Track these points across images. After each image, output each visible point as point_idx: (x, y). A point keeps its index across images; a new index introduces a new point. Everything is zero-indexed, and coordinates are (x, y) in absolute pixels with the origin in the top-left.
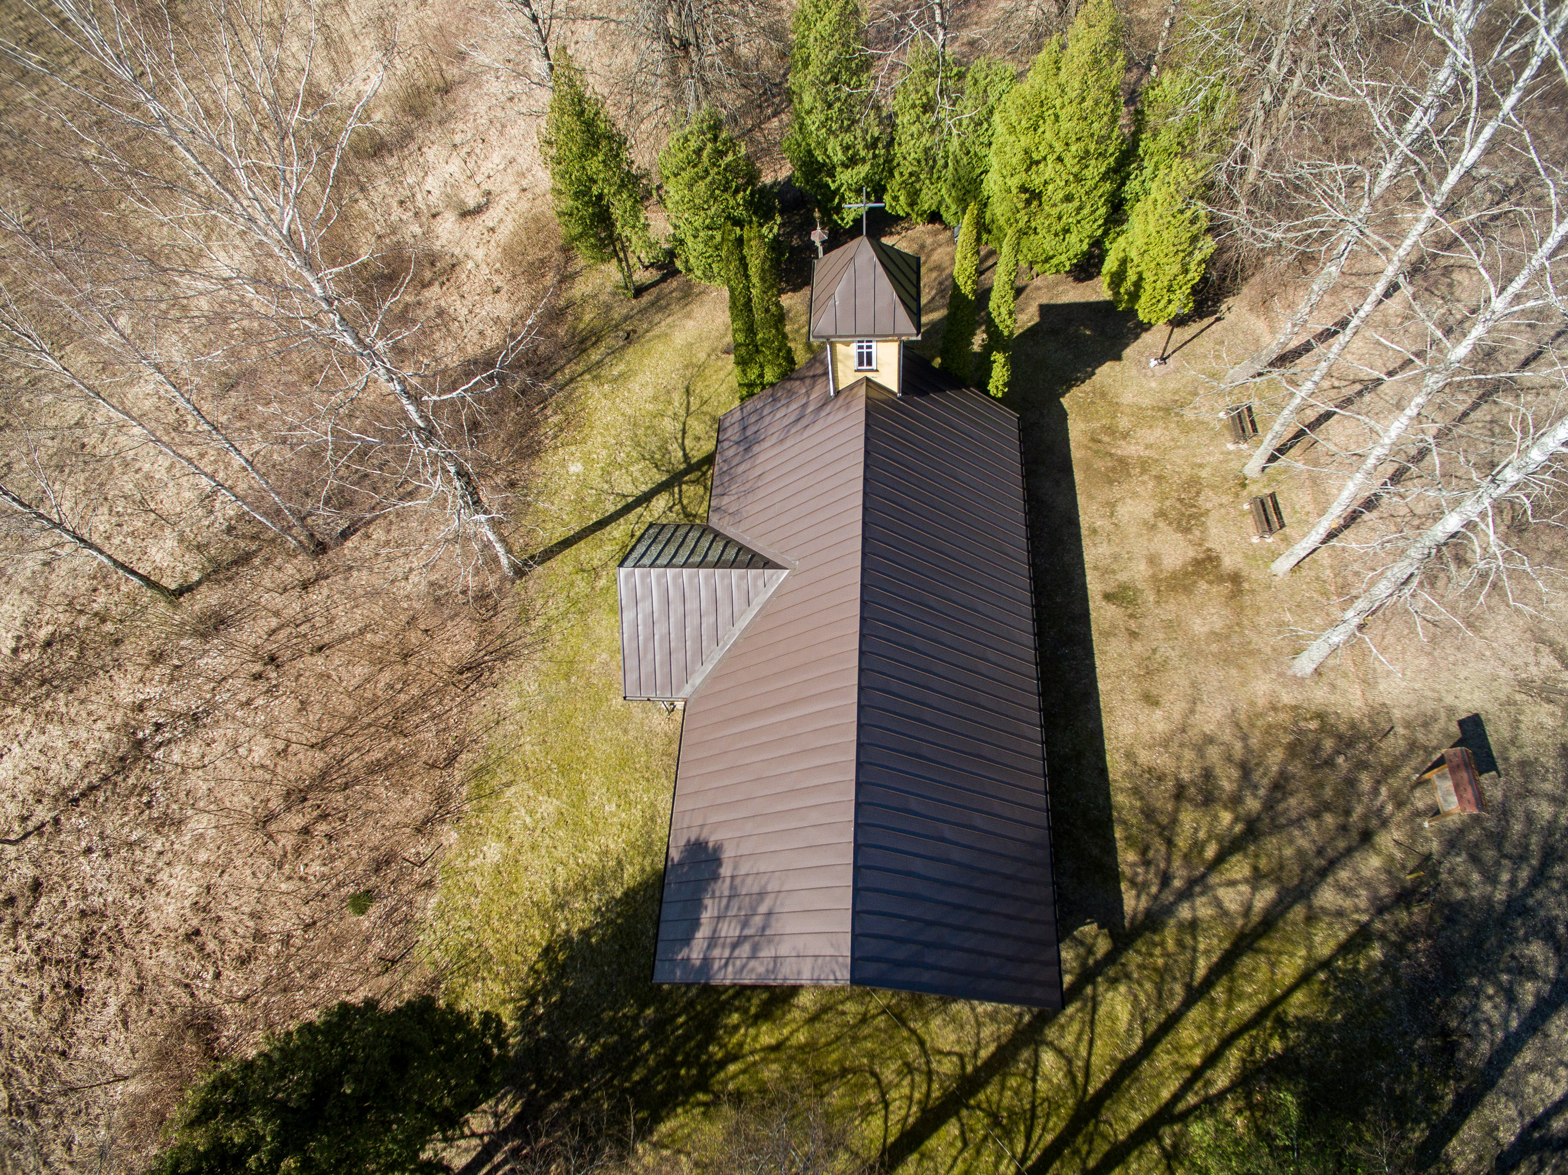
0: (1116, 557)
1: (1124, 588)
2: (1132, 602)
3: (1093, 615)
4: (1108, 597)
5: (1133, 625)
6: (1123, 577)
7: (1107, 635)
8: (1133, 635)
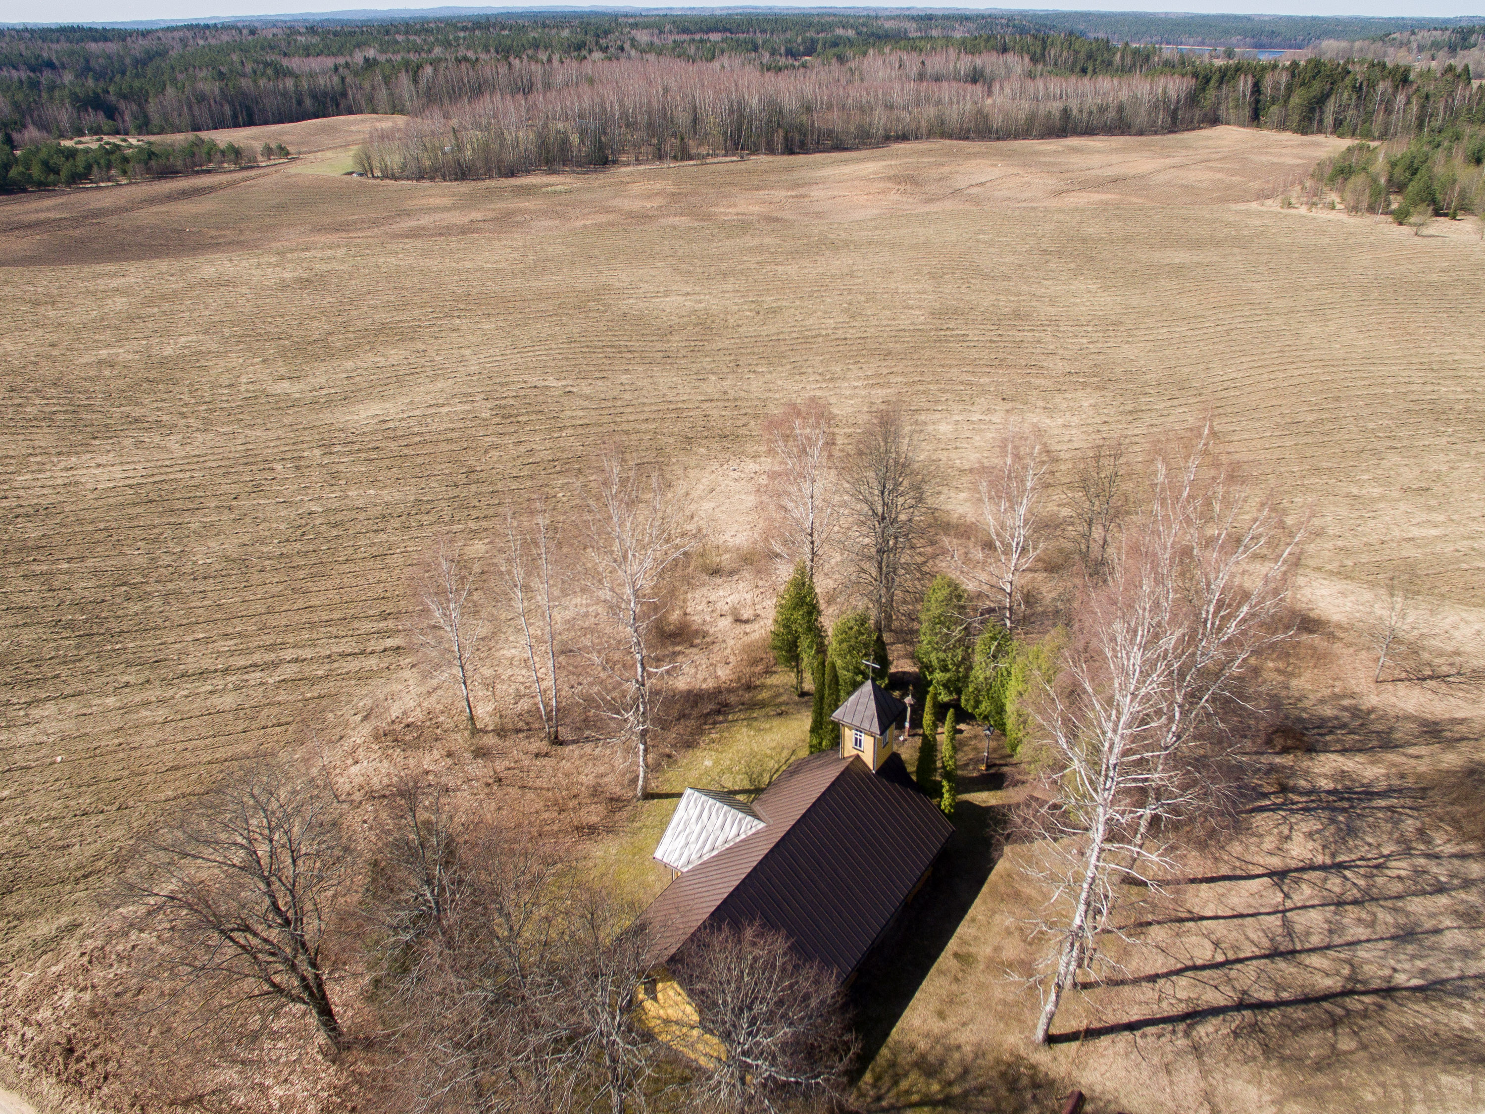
0: (976, 938)
1: (969, 955)
2: (969, 964)
3: (940, 959)
4: (956, 955)
5: (960, 975)
6: (972, 950)
7: (941, 972)
8: (957, 980)
